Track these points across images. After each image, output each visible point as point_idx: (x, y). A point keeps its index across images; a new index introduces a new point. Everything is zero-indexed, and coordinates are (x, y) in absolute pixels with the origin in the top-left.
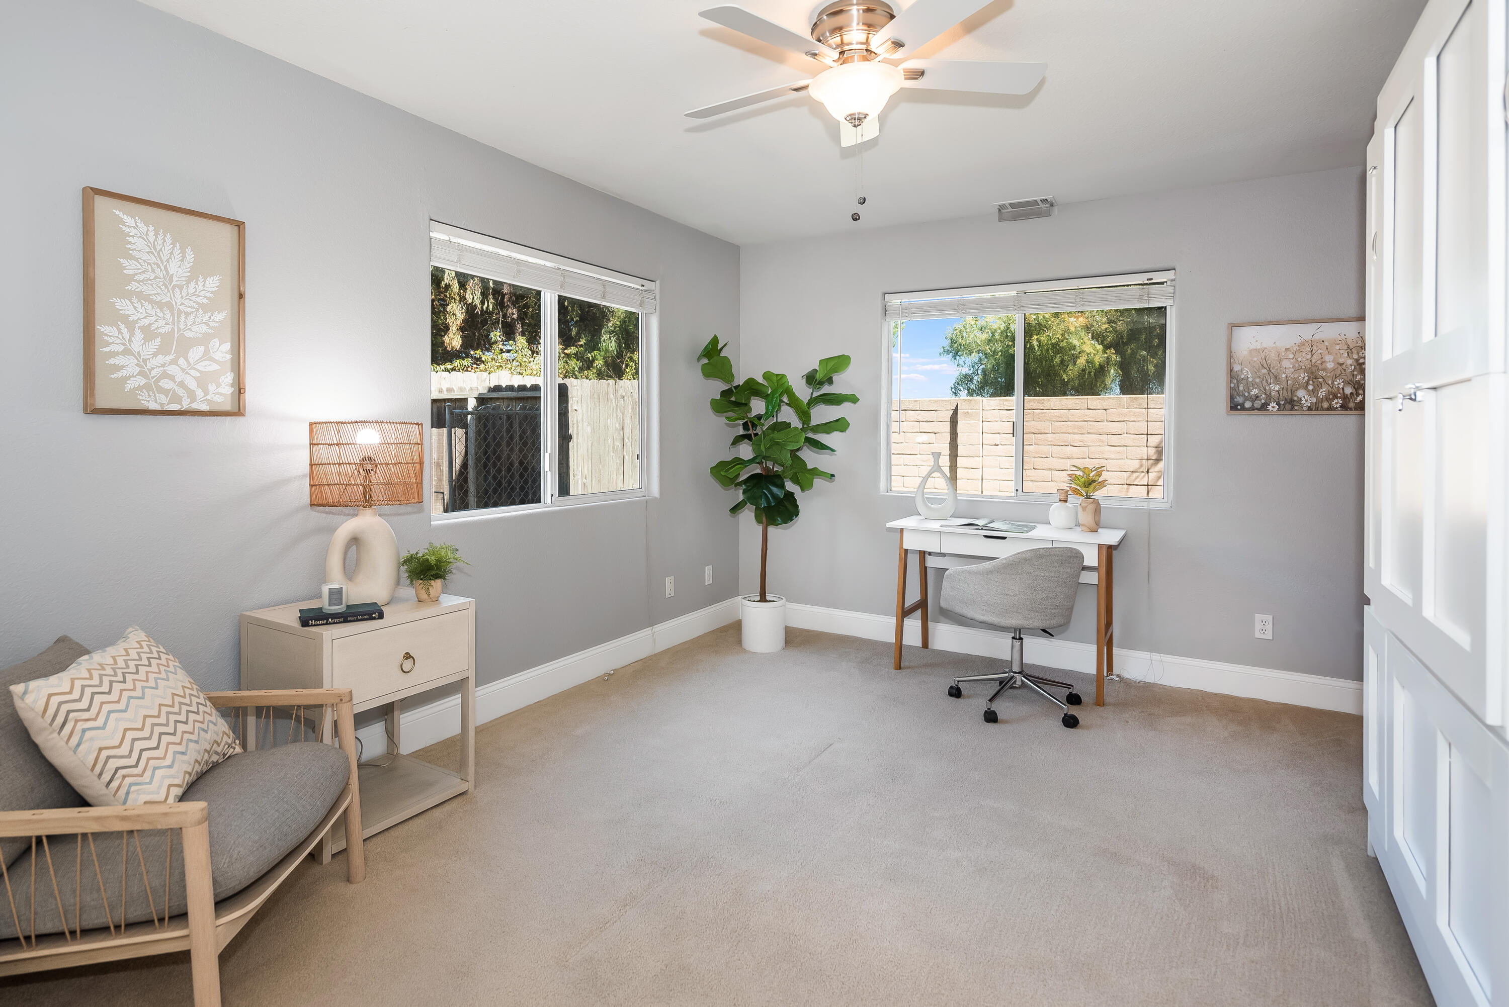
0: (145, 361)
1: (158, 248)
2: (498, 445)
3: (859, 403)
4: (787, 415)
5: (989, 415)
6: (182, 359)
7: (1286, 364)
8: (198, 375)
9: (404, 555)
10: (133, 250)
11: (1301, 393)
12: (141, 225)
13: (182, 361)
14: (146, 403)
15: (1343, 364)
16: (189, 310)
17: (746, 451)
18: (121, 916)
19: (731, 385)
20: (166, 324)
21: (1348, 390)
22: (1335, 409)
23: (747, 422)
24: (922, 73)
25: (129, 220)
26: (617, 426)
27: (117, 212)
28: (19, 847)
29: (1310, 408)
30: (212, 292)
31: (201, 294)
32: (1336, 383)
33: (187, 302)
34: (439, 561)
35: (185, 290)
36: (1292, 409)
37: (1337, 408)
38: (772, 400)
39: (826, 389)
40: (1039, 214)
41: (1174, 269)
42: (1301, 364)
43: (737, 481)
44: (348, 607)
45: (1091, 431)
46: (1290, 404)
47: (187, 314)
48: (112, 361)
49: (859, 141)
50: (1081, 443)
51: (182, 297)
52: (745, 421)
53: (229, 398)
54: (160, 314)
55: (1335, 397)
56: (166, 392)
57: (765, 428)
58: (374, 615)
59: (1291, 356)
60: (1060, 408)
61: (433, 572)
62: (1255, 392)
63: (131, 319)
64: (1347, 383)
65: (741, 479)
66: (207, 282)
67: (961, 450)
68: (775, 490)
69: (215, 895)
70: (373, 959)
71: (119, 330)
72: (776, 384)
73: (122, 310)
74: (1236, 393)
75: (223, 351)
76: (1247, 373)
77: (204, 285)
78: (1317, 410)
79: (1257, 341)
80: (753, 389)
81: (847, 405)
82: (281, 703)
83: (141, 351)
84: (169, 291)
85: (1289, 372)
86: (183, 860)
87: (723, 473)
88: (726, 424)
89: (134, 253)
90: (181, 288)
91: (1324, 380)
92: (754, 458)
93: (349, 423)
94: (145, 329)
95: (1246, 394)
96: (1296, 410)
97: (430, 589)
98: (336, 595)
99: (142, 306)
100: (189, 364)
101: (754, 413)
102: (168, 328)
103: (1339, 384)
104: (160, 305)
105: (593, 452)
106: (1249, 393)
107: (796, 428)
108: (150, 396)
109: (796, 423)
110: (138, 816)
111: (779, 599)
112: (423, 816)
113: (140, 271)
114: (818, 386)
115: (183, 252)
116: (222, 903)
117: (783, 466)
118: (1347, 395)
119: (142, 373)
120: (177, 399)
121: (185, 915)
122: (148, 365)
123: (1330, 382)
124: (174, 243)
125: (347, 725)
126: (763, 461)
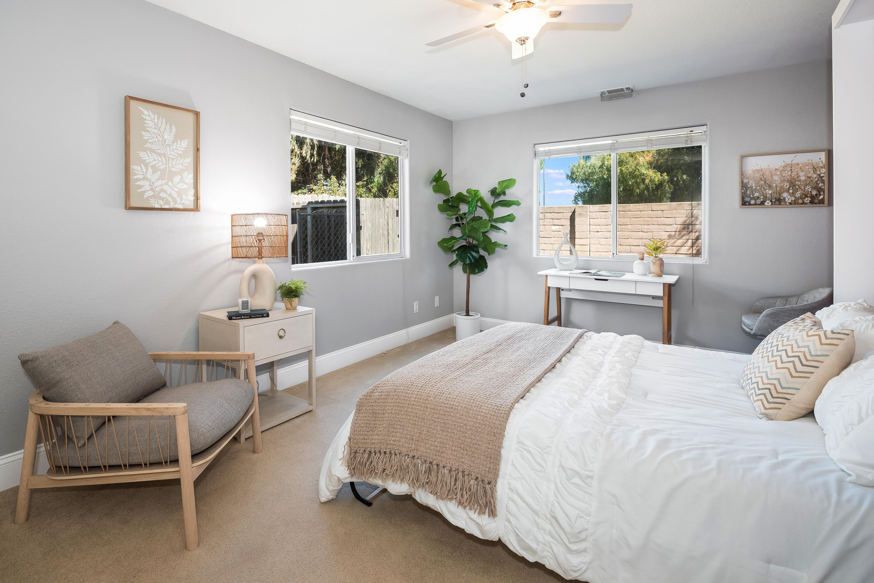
0: (153, 183)
1: (159, 126)
2: (323, 232)
3: (520, 206)
4: (481, 213)
5: (594, 215)
6: (170, 182)
7: (776, 178)
8: (178, 190)
9: (279, 285)
10: (147, 127)
11: (785, 195)
12: (151, 114)
13: (170, 183)
14: (153, 205)
15: (811, 177)
16: (174, 157)
17: (457, 233)
18: (147, 458)
19: (449, 197)
20: (163, 164)
21: (814, 193)
22: (806, 204)
23: (458, 217)
24: (560, 13)
25: (146, 112)
26: (385, 223)
27: (140, 108)
28: (101, 421)
29: (791, 204)
30: (184, 148)
31: (179, 149)
32: (806, 189)
33: (172, 153)
34: (297, 288)
35: (172, 147)
36: (779, 204)
37: (807, 203)
38: (472, 204)
39: (502, 198)
40: (625, 96)
41: (707, 125)
42: (785, 178)
43: (452, 250)
44: (251, 310)
45: (654, 223)
46: (778, 201)
47: (173, 159)
48: (138, 183)
49: (524, 55)
50: (648, 230)
51: (170, 151)
52: (457, 216)
53: (193, 201)
54: (160, 159)
55: (806, 196)
56: (162, 199)
57: (468, 220)
58: (264, 315)
59: (779, 173)
60: (635, 210)
61: (294, 294)
62: (757, 194)
63: (146, 162)
64: (813, 188)
65: (455, 248)
66: (182, 143)
67: (577, 235)
68: (474, 254)
69: (192, 452)
70: (268, 492)
71: (141, 167)
72: (474, 196)
73: (142, 157)
74: (745, 195)
75: (189, 178)
76: (752, 184)
77: (180, 145)
78: (795, 204)
79: (757, 165)
80: (461, 199)
81: (514, 206)
82: (219, 359)
83: (151, 178)
84: (164, 147)
85: (778, 182)
86: (176, 432)
87: (445, 245)
88: (447, 218)
89: (149, 129)
90: (169, 146)
91: (799, 187)
92: (462, 236)
93: (251, 214)
94: (153, 167)
95: (752, 196)
96: (782, 205)
97: (292, 302)
98: (245, 304)
99: (152, 155)
100: (173, 185)
101: (462, 212)
102: (163, 167)
103: (808, 189)
104: (160, 155)
105: (372, 236)
106: (753, 195)
107: (486, 219)
108: (155, 201)
109: (485, 217)
110: (154, 408)
111: (476, 315)
112: (290, 422)
113: (151, 137)
114: (498, 196)
115: (171, 128)
116: (195, 456)
117: (478, 241)
118: (813, 195)
119: (152, 189)
120: (168, 202)
121: (178, 460)
122: (155, 185)
123: (803, 188)
124: (166, 123)
125: (253, 372)
126: (467, 238)
